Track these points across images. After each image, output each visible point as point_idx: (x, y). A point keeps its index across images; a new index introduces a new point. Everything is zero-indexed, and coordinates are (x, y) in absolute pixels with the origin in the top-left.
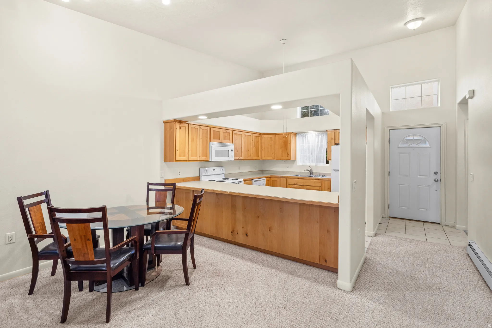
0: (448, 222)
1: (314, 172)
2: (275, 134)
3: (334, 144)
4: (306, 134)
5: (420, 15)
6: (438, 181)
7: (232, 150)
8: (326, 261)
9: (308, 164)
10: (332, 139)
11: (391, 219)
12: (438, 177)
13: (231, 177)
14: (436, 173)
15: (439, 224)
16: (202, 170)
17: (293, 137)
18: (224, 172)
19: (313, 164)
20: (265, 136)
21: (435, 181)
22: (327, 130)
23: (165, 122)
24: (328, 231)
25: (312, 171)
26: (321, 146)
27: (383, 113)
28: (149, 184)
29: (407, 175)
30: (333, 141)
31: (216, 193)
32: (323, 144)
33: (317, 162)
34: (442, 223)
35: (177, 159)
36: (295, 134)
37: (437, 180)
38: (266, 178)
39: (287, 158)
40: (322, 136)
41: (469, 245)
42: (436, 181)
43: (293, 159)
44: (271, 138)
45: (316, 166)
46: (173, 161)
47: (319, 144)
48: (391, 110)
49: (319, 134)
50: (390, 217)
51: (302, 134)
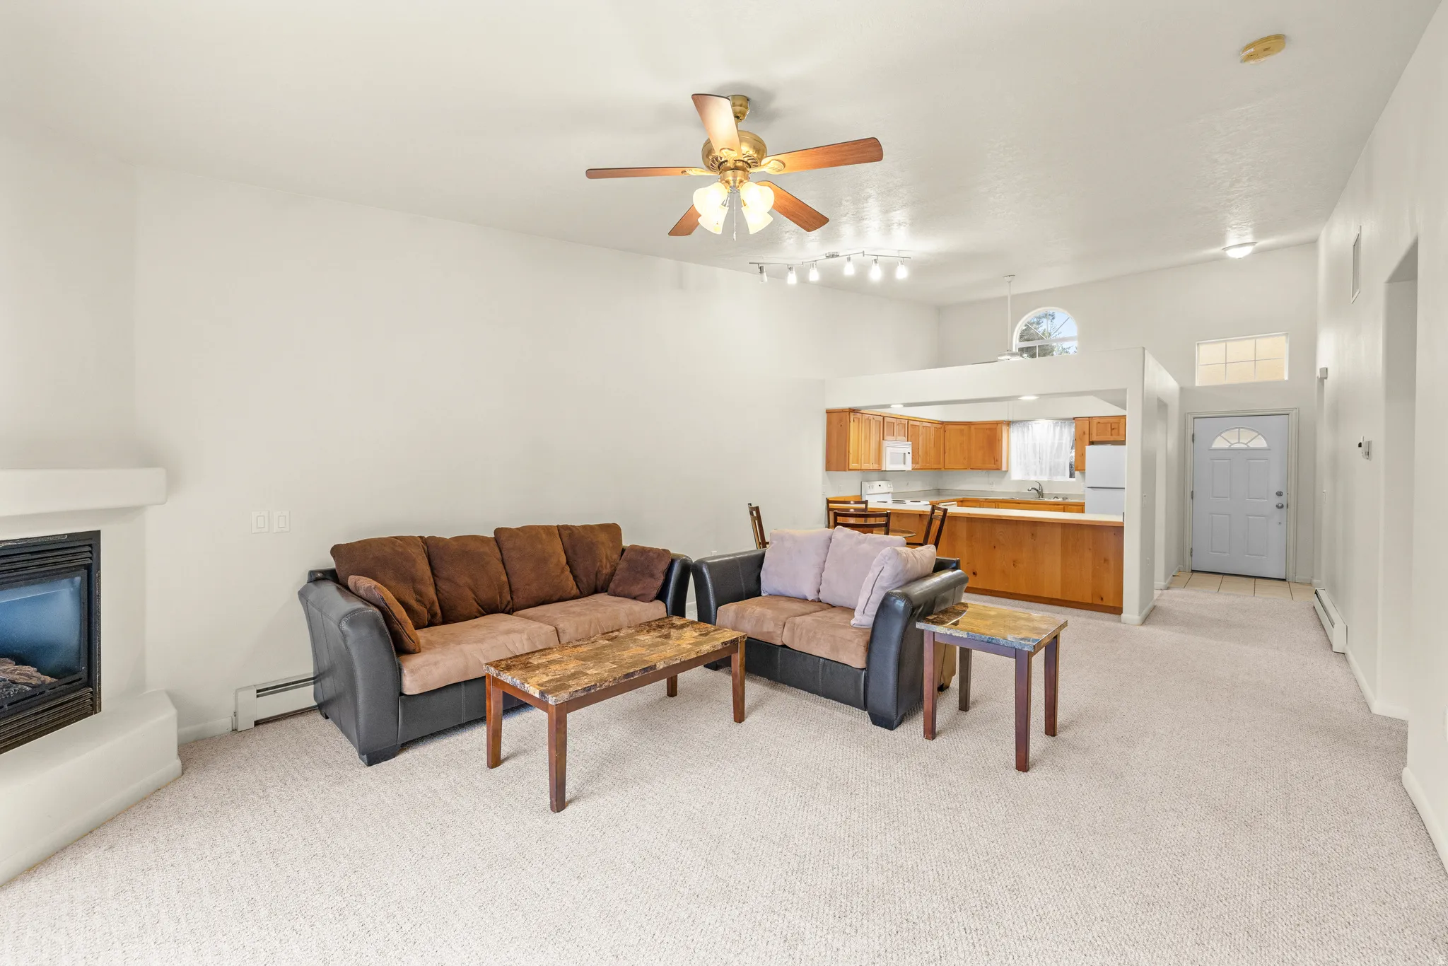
0: (1299, 578)
1: (1045, 491)
2: (969, 424)
3: (1087, 442)
4: (1030, 423)
5: (1249, 239)
6: (1282, 506)
7: (909, 453)
8: (1102, 599)
9: (1033, 478)
10: (1084, 433)
11: (1195, 574)
12: (1282, 500)
13: (908, 498)
14: (1279, 494)
15: (1284, 580)
16: (866, 485)
17: (1004, 428)
18: (891, 490)
19: (1044, 478)
20: (950, 426)
21: (1277, 506)
22: (1074, 419)
23: (829, 412)
24: (1106, 560)
25: (1042, 490)
26: (1060, 445)
27: (1182, 389)
28: (829, 502)
29: (1227, 498)
30: (1087, 436)
31: (920, 515)
32: (1064, 442)
33: (1050, 474)
34: (1290, 579)
35: (850, 468)
36: (1009, 423)
37: (1280, 505)
38: (957, 501)
39: (994, 466)
40: (1061, 427)
41: (1316, 593)
42: (1280, 507)
43: (1004, 468)
44: (962, 431)
45: (1049, 481)
46: (845, 471)
47: (1056, 442)
48: (1197, 384)
49: (1055, 425)
50: (1193, 571)
51: (1022, 424)
